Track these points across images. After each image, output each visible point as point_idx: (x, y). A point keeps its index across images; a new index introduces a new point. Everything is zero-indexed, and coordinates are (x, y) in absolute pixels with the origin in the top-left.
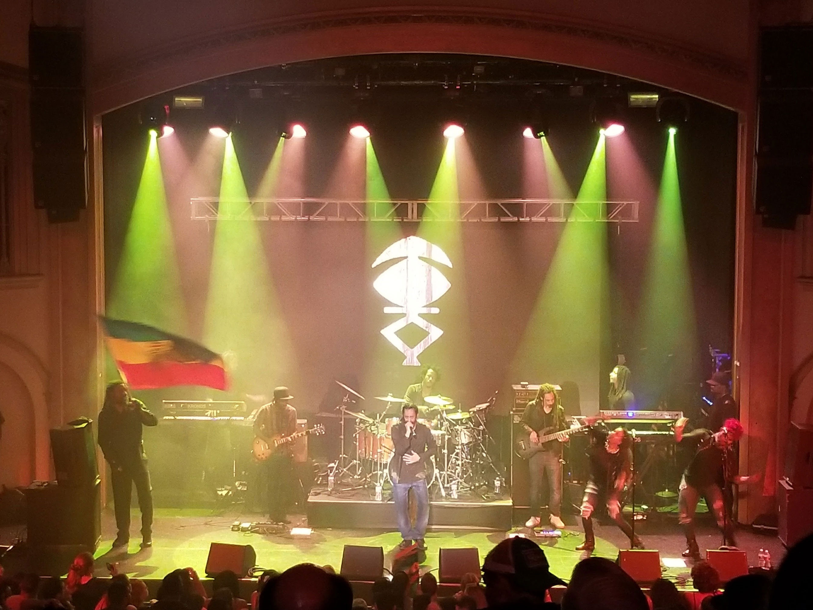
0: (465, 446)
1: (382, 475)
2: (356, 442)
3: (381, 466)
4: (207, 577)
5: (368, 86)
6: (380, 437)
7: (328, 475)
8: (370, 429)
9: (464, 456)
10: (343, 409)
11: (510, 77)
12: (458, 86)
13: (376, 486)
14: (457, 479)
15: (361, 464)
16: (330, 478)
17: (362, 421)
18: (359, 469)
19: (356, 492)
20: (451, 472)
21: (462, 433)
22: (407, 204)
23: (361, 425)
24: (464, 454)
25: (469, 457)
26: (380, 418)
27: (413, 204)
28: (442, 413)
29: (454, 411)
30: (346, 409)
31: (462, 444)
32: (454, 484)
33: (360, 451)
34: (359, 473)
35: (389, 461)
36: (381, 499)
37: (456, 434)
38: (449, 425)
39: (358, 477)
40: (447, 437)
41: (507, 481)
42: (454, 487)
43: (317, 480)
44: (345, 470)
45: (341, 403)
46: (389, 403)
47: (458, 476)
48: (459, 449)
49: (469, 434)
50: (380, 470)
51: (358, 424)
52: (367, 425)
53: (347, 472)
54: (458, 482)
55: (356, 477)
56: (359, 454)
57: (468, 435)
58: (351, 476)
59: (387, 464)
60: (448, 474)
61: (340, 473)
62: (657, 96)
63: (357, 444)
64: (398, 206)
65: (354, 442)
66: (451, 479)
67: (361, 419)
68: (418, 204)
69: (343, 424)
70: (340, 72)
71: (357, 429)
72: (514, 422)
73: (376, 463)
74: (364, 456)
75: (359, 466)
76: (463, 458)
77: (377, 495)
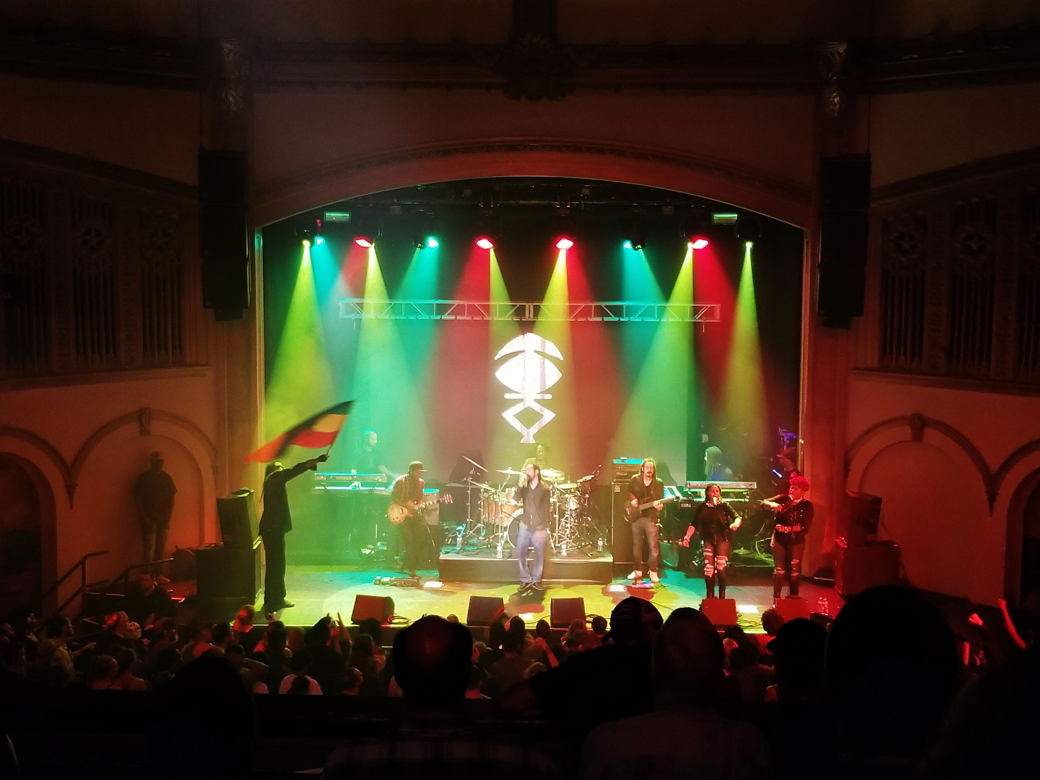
0: (573, 512)
1: (502, 536)
2: (481, 508)
3: (502, 529)
4: (353, 624)
5: (492, 205)
6: (501, 504)
7: (456, 537)
8: (493, 498)
9: (572, 520)
10: (470, 480)
11: (612, 198)
12: (568, 205)
13: (497, 545)
14: (566, 540)
15: (485, 527)
16: (458, 539)
17: (486, 491)
18: (483, 531)
19: (480, 550)
20: (561, 534)
21: (571, 501)
22: (525, 305)
23: (485, 494)
24: (572, 518)
25: (577, 521)
26: (501, 488)
27: (529, 306)
28: (553, 484)
29: (565, 482)
30: (472, 480)
31: (571, 510)
32: (564, 544)
33: (484, 516)
34: (483, 535)
35: (509, 524)
36: (502, 557)
37: (566, 501)
38: (559, 494)
39: (482, 538)
40: (558, 504)
41: (609, 541)
42: (564, 547)
43: (448, 541)
44: (471, 532)
45: (467, 475)
46: (509, 475)
47: (567, 537)
48: (568, 514)
49: (577, 501)
50: (501, 532)
51: (482, 493)
52: (490, 494)
53: (473, 534)
54: (567, 542)
55: (481, 538)
56: (483, 519)
57: (576, 503)
58: (476, 537)
59: (507, 527)
60: (559, 536)
61: (467, 535)
62: (736, 215)
63: (482, 510)
64: (517, 307)
65: (479, 509)
66: (561, 539)
67: (485, 489)
68: (534, 306)
69: (470, 493)
70: (468, 192)
71: (482, 497)
72: (615, 491)
73: (497, 526)
74: (488, 521)
75: (484, 528)
76: (572, 522)
77: (498, 553)
